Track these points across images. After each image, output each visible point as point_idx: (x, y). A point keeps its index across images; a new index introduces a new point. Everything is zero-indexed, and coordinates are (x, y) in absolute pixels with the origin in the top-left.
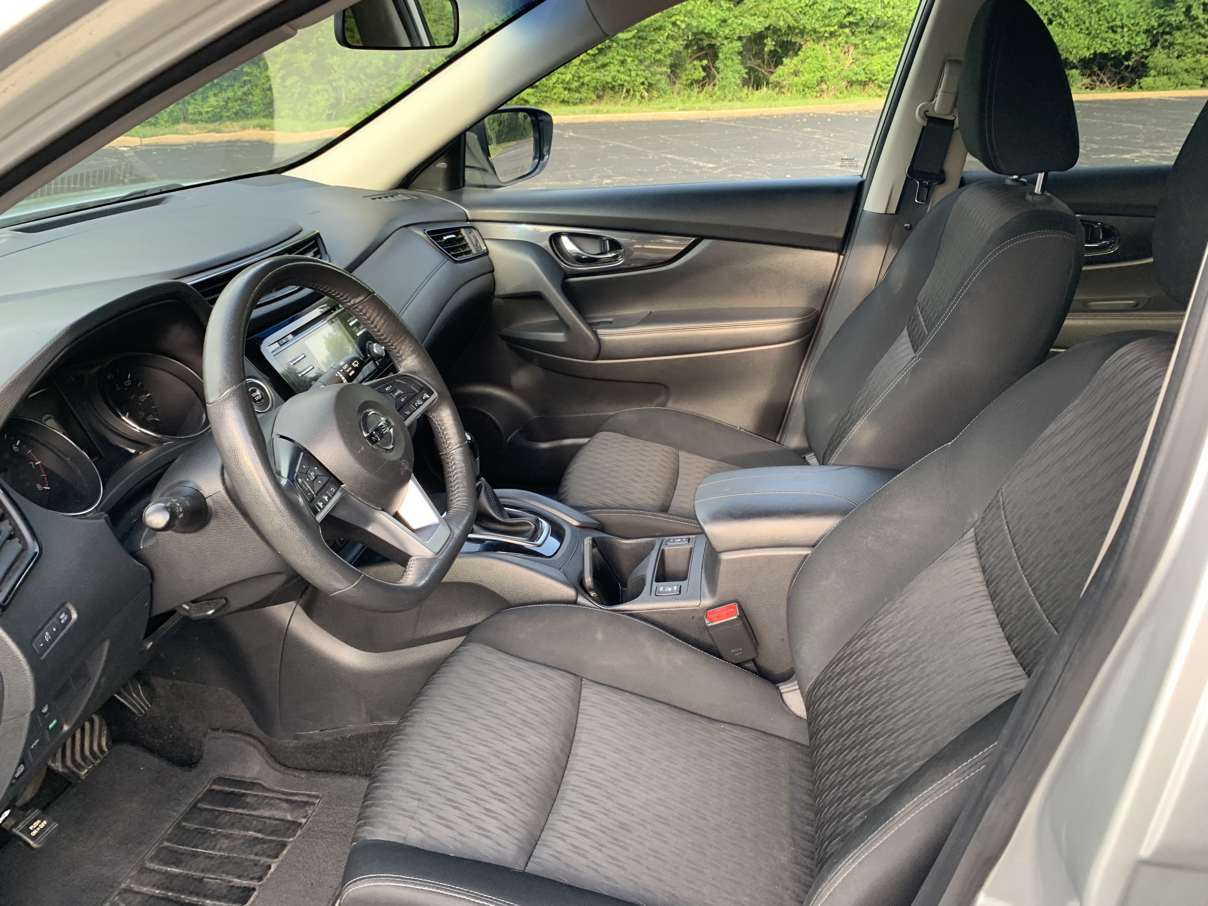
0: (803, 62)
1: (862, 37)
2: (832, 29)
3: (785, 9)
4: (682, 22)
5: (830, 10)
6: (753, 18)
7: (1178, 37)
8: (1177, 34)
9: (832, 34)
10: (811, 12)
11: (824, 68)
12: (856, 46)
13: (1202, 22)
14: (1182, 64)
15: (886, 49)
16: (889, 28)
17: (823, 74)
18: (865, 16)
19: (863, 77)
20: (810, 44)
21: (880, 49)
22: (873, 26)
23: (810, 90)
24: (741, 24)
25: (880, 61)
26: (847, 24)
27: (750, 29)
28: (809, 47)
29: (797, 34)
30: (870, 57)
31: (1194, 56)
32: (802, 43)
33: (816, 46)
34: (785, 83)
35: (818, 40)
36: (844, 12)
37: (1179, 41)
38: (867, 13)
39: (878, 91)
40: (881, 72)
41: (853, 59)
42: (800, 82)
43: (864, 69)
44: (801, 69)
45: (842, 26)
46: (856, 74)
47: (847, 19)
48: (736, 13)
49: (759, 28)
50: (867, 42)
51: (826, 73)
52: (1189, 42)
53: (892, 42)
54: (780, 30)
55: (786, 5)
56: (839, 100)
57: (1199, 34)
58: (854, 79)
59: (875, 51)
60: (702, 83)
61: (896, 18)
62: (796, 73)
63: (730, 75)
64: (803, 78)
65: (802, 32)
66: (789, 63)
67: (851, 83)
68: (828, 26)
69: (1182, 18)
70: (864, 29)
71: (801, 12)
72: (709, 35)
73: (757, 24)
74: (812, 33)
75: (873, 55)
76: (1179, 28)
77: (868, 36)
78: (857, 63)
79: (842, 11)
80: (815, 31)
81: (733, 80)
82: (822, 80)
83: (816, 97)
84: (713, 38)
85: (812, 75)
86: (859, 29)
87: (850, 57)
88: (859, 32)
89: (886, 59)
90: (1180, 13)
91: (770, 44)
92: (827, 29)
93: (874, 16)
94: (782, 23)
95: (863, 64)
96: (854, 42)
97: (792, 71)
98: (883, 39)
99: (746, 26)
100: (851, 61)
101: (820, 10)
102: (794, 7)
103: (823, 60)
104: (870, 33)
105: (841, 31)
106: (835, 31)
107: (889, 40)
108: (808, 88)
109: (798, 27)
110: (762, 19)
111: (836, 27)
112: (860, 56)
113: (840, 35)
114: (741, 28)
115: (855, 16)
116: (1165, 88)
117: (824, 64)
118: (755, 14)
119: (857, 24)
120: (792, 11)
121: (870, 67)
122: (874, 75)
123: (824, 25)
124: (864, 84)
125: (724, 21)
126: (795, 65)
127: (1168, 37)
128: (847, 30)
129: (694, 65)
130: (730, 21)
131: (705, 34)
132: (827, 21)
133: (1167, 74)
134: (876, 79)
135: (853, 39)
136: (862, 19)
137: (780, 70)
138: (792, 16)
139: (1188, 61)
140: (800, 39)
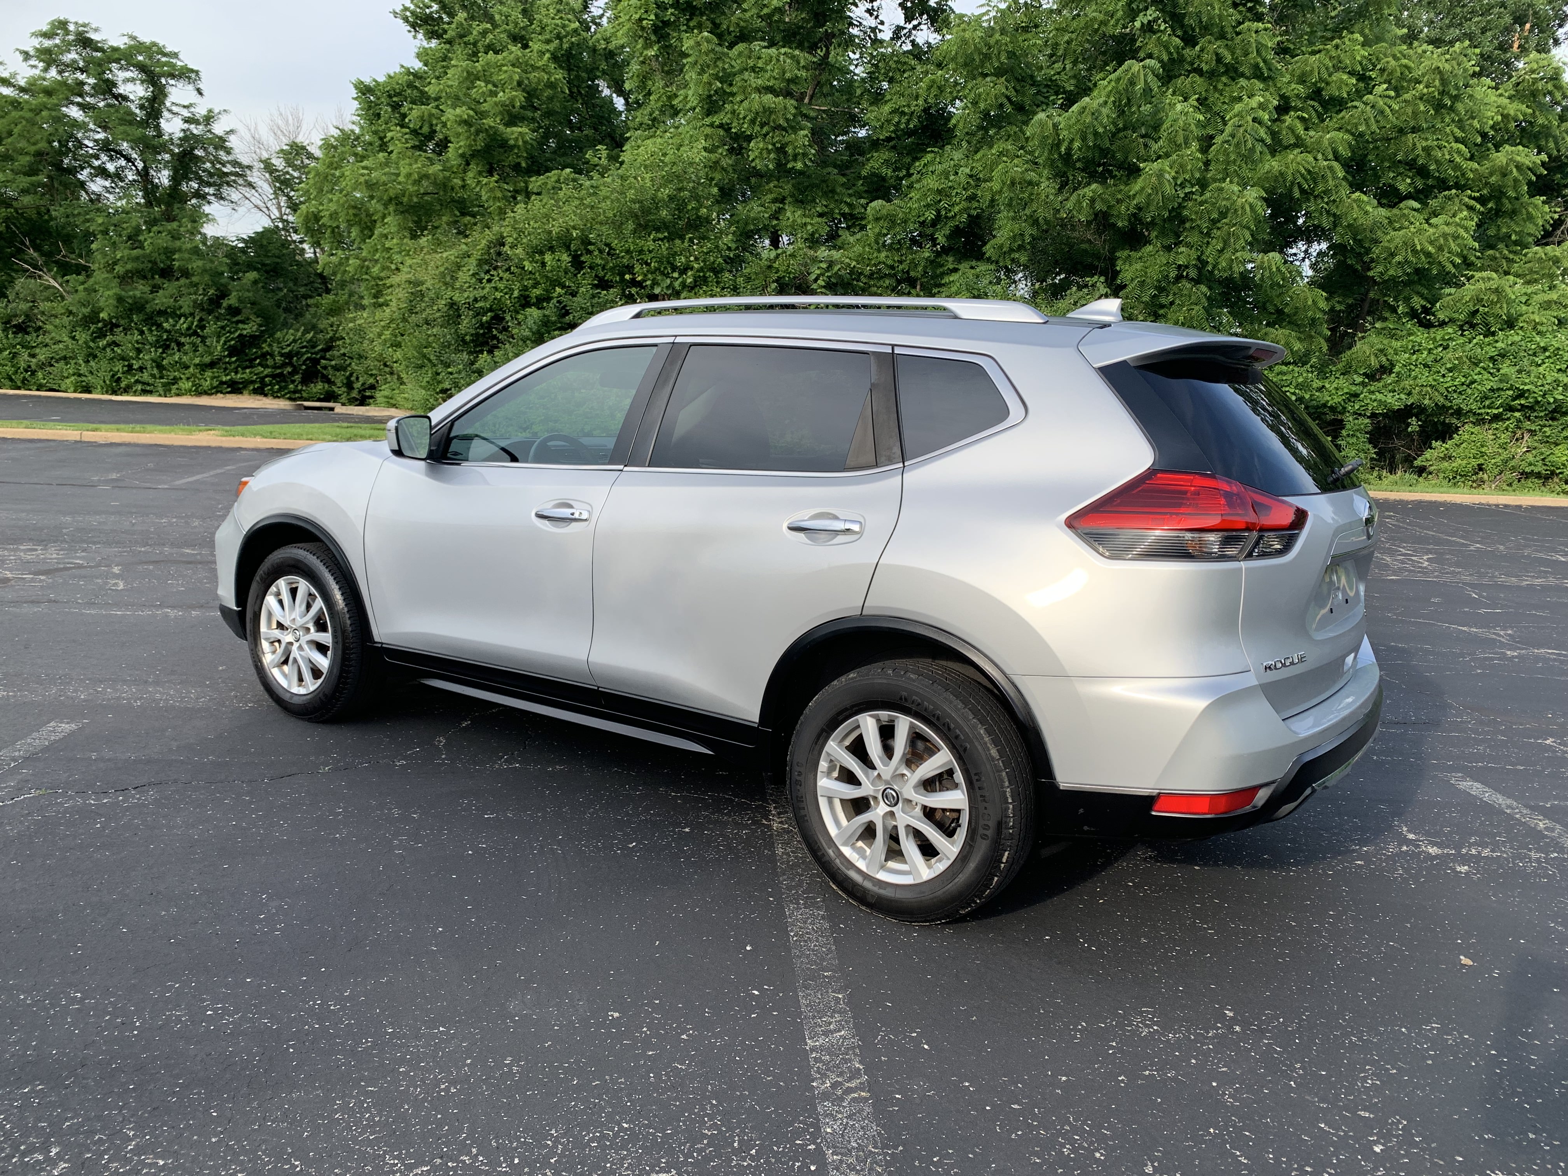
0: (1458, 446)
1: (1540, 423)
2: (1496, 412)
3: (1432, 386)
4: (1294, 394)
5: (1492, 391)
6: (1392, 394)
10: (1469, 391)
11: (1483, 454)
12: (1532, 433)
17: (1481, 461)
18: (1541, 399)
19: (1542, 469)
20: (1468, 427)
22: (1554, 411)
23: (1463, 479)
24: (1376, 400)
26: (1518, 407)
27: (1387, 406)
28: (1467, 431)
29: (1452, 414)
30: (1552, 446)
32: (1458, 425)
33: (1475, 430)
34: (1432, 468)
35: (1478, 423)
36: (1511, 393)
38: (1543, 396)
39: (1564, 486)
41: (1528, 447)
42: (1451, 468)
43: (1543, 460)
44: (1454, 454)
45: (1512, 409)
46: (1530, 464)
47: (1517, 402)
48: (1372, 388)
49: (1397, 405)
50: (1547, 429)
51: (1485, 460)
54: (1427, 409)
55: (1434, 383)
56: (1507, 493)
58: (1528, 470)
59: (1560, 440)
62: (1446, 458)
64: (1455, 465)
65: (1459, 413)
66: (1439, 447)
67: (1526, 475)
68: (1489, 407)
70: (1542, 414)
71: (1455, 391)
72: (1333, 409)
73: (1395, 401)
74: (1470, 414)
75: (1557, 444)
77: (1549, 422)
78: (1534, 452)
79: (1508, 392)
80: (1471, 411)
82: (1480, 468)
83: (1472, 487)
84: (1339, 413)
85: (1468, 461)
86: (1535, 414)
87: (1524, 445)
88: (1536, 417)
91: (1414, 424)
92: (1489, 411)
93: (1552, 400)
94: (1426, 402)
95: (1542, 454)
96: (1528, 428)
97: (1443, 456)
99: (1382, 403)
100: (1525, 449)
101: (1478, 389)
102: (1446, 385)
103: (1482, 446)
104: (1552, 419)
105: (1509, 414)
106: (1501, 414)
108: (1461, 476)
109: (1451, 407)
110: (1403, 396)
111: (1501, 410)
112: (1536, 444)
113: (1508, 419)
114: (1375, 404)
115: (1527, 398)
117: (1483, 450)
118: (1395, 391)
119: (1531, 409)
120: (1442, 390)
121: (1551, 458)
122: (1558, 469)
123: (1485, 407)
124: (1543, 477)
125: (1356, 395)
126: (1447, 449)
128: (1518, 414)
130: (1362, 396)
131: (1327, 408)
132: (1487, 403)
134: (1561, 473)
135: (1527, 424)
136: (1538, 402)
137: (1428, 454)
138: (1442, 394)
140: (1454, 421)
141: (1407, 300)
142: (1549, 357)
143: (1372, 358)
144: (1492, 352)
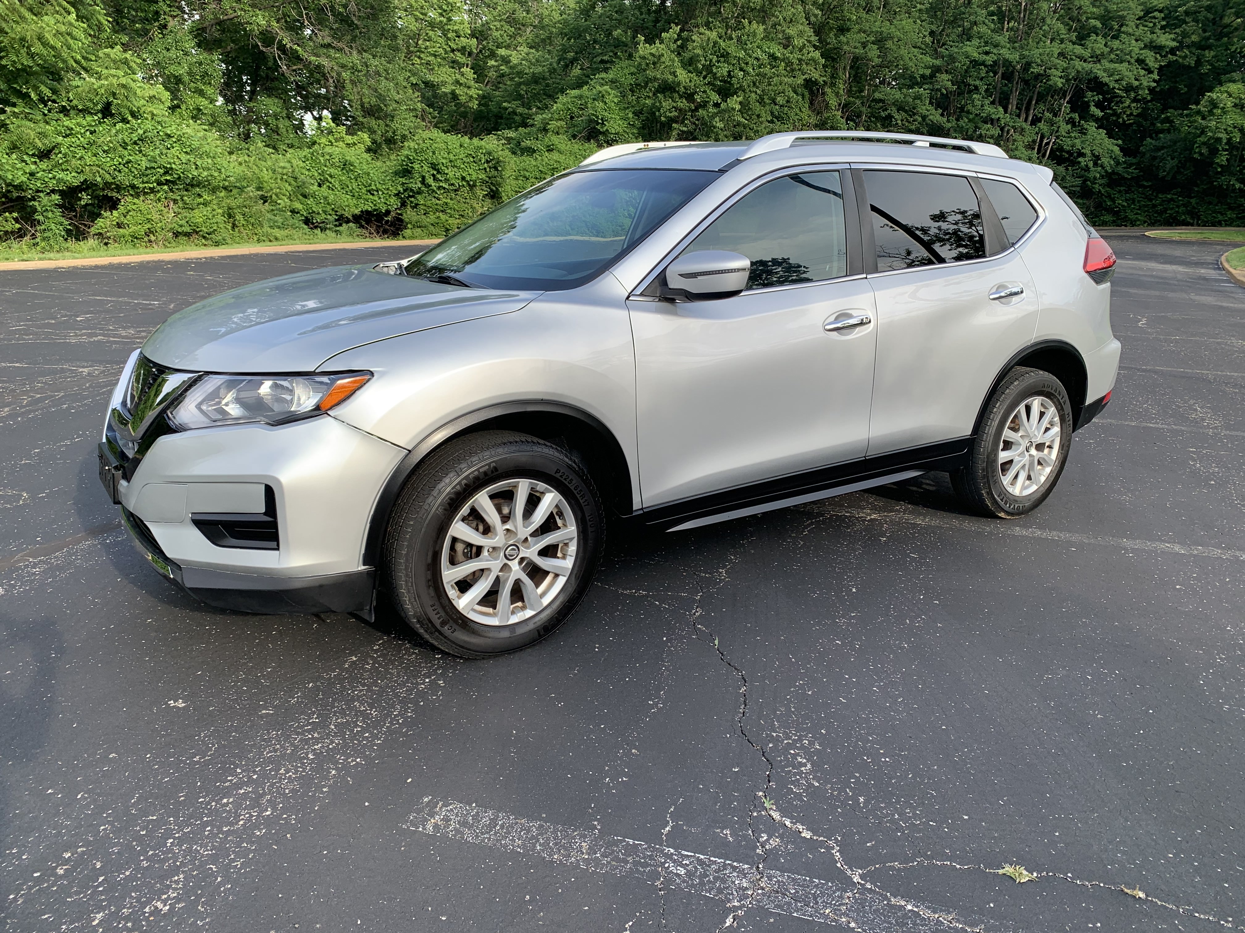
0: (124, 214)
1: (180, 193)
2: (151, 186)
3: (98, 166)
5: (147, 168)
6: (65, 173)
7: (421, 199)
8: (419, 197)
9: (152, 190)
10: (127, 170)
11: (149, 220)
12: (175, 201)
13: (435, 189)
14: (428, 220)
15: (203, 204)
16: (204, 186)
17: (149, 226)
18: (182, 175)
19: (187, 229)
20: (129, 199)
21: (199, 204)
22: (189, 184)
23: (139, 242)
24: (54, 178)
25: (201, 215)
26: (164, 182)
27: (65, 183)
28: (127, 202)
29: (112, 190)
30: (190, 211)
31: (434, 213)
32: (120, 197)
33: (136, 201)
34: (109, 234)
35: (137, 196)
36: (162, 171)
37: (422, 202)
38: (183, 173)
39: (203, 241)
40: (204, 225)
41: (175, 213)
42: (128, 233)
43: (187, 222)
44: (126, 221)
45: (160, 183)
46: (181, 226)
47: (165, 178)
48: (43, 168)
49: (76, 183)
50: (185, 198)
51: (152, 224)
52: (429, 203)
53: (208, 199)
54: (96, 185)
55: (100, 163)
56: (168, 250)
57: (435, 197)
58: (179, 230)
59: (195, 206)
60: (20, 234)
61: (209, 178)
62: (119, 226)
63: (53, 226)
64: (130, 230)
65: (119, 188)
66: (109, 216)
67: (176, 235)
68: (147, 182)
69: (420, 185)
70: (181, 187)
71: (115, 170)
72: (17, 188)
73: (72, 179)
74: (130, 188)
75: (193, 210)
76: (419, 192)
77: (185, 193)
78: (179, 216)
79: (158, 170)
80: (133, 187)
81: (57, 231)
82: (150, 232)
83: (146, 247)
84: (23, 190)
85: (140, 226)
86: (177, 187)
87: (171, 211)
88: (177, 189)
89: (205, 213)
90: (418, 182)
91: (85, 198)
92: (146, 185)
93: (191, 176)
94: (99, 179)
95: (186, 217)
96: (173, 197)
97: (115, 223)
98: (200, 196)
99: (60, 181)
100: (173, 215)
101: (136, 168)
102: (108, 165)
103: (148, 213)
104: (187, 190)
105: (159, 188)
106: (154, 188)
107: (205, 197)
108: (136, 238)
109: (114, 183)
110: (75, 174)
111: (155, 184)
112: (180, 210)
113: (158, 191)
114: (54, 182)
115: (171, 175)
116: (422, 238)
117: (149, 217)
118: (68, 170)
119: (174, 183)
120: (107, 169)
121: (192, 220)
122: (198, 227)
123: (143, 182)
124: (187, 235)
125: (33, 174)
126: (117, 218)
127: (412, 199)
128: (166, 187)
129: (6, 217)
130: (39, 175)
131: (14, 186)
132: (145, 179)
133: (420, 227)
134: (200, 231)
135: (172, 195)
136: (179, 178)
137: (100, 222)
138: (107, 172)
139: (432, 218)
140: (115, 194)
141: (35, 88)
142: (175, 142)
143: (37, 140)
144: (135, 137)
